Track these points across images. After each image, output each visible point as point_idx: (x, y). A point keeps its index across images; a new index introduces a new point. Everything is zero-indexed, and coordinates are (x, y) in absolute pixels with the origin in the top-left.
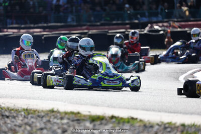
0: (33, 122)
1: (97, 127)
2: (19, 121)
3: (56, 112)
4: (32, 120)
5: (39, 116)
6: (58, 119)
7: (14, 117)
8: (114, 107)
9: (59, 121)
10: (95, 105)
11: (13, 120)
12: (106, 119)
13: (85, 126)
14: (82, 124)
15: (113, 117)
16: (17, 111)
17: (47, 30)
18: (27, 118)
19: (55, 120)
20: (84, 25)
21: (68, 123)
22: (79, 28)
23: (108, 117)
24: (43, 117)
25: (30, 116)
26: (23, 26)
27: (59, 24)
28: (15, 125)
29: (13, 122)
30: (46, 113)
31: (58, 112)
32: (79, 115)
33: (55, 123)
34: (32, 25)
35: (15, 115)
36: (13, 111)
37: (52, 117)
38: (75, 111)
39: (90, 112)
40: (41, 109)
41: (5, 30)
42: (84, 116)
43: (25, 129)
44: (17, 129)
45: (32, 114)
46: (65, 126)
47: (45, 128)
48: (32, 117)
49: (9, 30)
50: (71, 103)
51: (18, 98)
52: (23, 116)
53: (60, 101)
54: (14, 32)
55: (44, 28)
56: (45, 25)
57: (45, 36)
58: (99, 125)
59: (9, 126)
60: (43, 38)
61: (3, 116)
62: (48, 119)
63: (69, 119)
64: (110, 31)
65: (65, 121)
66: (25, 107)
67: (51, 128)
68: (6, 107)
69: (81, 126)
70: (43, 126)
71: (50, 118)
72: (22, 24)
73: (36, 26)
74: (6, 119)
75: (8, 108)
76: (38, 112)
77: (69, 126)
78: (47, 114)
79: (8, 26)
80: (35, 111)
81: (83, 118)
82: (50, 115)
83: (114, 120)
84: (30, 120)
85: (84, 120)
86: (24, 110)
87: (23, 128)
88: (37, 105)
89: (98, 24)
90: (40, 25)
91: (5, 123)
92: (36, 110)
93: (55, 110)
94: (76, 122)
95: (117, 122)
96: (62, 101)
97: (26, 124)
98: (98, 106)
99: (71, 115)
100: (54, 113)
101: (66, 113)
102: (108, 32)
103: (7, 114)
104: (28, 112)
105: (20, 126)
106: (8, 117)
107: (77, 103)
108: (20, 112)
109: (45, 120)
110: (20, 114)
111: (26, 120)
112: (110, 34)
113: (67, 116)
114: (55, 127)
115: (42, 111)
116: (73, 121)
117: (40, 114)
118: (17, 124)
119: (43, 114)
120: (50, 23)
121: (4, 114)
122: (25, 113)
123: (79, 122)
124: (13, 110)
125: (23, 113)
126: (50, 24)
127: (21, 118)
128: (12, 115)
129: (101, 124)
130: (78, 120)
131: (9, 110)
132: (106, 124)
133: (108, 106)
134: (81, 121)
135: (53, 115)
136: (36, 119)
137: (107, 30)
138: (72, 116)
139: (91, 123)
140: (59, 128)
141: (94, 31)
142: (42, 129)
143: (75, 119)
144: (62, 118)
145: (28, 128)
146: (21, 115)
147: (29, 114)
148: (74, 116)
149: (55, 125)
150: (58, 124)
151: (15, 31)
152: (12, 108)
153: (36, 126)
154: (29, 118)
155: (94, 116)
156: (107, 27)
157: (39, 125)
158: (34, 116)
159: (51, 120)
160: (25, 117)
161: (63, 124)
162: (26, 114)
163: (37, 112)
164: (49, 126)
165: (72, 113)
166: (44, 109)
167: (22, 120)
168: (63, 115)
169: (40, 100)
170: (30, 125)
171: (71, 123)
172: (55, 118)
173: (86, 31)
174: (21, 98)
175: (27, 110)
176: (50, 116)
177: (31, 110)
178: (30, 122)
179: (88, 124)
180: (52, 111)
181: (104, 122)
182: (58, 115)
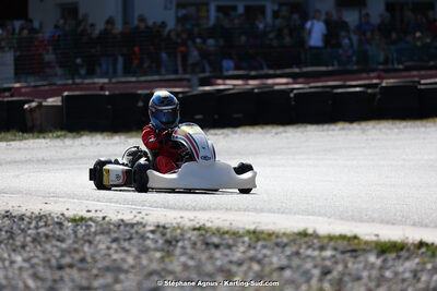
0: (265, 256)
1: (390, 263)
2: (238, 253)
3: (311, 235)
4: (265, 251)
5: (277, 245)
6: (314, 250)
7: (229, 247)
8: (426, 226)
9: (316, 253)
10: (387, 223)
11: (227, 251)
12: (408, 250)
13: (367, 262)
14: (361, 258)
15: (422, 244)
16: (236, 235)
17: (300, 80)
18: (255, 248)
19: (309, 252)
20: (373, 71)
21: (333, 256)
22: (364, 75)
23: (413, 244)
24: (285, 245)
25: (260, 244)
26: (253, 73)
27: (324, 69)
28: (231, 262)
29: (227, 255)
30: (291, 238)
31: (315, 235)
32: (356, 241)
33: (308, 256)
34: (271, 72)
35: (231, 242)
36: (227, 236)
37: (304, 246)
38: (349, 234)
39: (377, 235)
40: (283, 231)
41: (220, 81)
42: (366, 243)
43: (250, 268)
44: (234, 268)
45: (264, 239)
46: (328, 263)
47: (289, 267)
48: (264, 247)
49: (228, 82)
50: (342, 219)
51: (239, 210)
52: (246, 245)
53: (320, 215)
54: (235, 85)
55: (294, 77)
56: (296, 70)
57: (295, 91)
58: (394, 259)
59: (219, 263)
60: (292, 95)
61: (207, 244)
62: (294, 249)
63: (335, 249)
64: (423, 82)
65: (328, 253)
66: (252, 227)
67: (299, 267)
68: (214, 228)
69: (360, 262)
70: (284, 262)
71: (300, 248)
72: (251, 70)
73: (278, 72)
74: (213, 251)
75: (218, 230)
76: (277, 237)
77: (336, 263)
78: (294, 241)
79: (226, 74)
80: (270, 235)
81: (363, 247)
82: (298, 242)
83: (423, 250)
84: (260, 251)
85: (365, 251)
86: (249, 232)
87: (244, 267)
88: (274, 223)
89: (401, 67)
90: (288, 71)
91: (211, 257)
92: (273, 233)
93: (310, 231)
94: (349, 254)
95: (429, 253)
96: (325, 215)
97: (252, 259)
98: (393, 224)
99: (340, 242)
100: (306, 239)
101: (331, 238)
102: (419, 83)
103: (216, 240)
104: (256, 235)
105: (240, 264)
106: (217, 246)
107: (353, 219)
108: (241, 236)
109: (288, 251)
110: (241, 239)
111: (252, 252)
112: (422, 87)
113: (332, 243)
114: (309, 265)
115: (284, 234)
116: (343, 252)
117: (279, 240)
118: (234, 259)
119: (285, 240)
120: (306, 66)
121: (210, 241)
122: (250, 239)
123: (354, 254)
124: (227, 232)
125: (246, 239)
126: (305, 70)
127: (242, 249)
128: (224, 242)
129: (399, 257)
130: (354, 251)
131: (220, 232)
132: (407, 259)
133: (414, 225)
134: (359, 253)
135: (305, 243)
136: (273, 249)
137: (417, 79)
138: (342, 245)
139: (378, 256)
140: (315, 266)
141: (392, 81)
142: (282, 269)
143: (349, 248)
144: (322, 248)
145: (256, 267)
146: (244, 242)
147: (258, 240)
148: (345, 243)
149: (309, 260)
150: (314, 258)
151: (239, 82)
152: (226, 229)
153: (271, 263)
154: (259, 248)
155: (385, 243)
156: (415, 73)
157: (276, 261)
158: (269, 243)
159: (302, 251)
160: (250, 246)
161: (324, 259)
162: (254, 239)
163: (274, 237)
164: (296, 262)
165: (343, 237)
166: (288, 231)
167: (244, 252)
168: (326, 241)
169: (282, 213)
170: (259, 262)
171: (339, 256)
172: (309, 247)
173: (375, 81)
174: (245, 210)
175: (254, 232)
176: (300, 245)
177: (262, 232)
178: (260, 256)
179: (372, 258)
180: (304, 234)
181: (403, 253)
182: (315, 241)
